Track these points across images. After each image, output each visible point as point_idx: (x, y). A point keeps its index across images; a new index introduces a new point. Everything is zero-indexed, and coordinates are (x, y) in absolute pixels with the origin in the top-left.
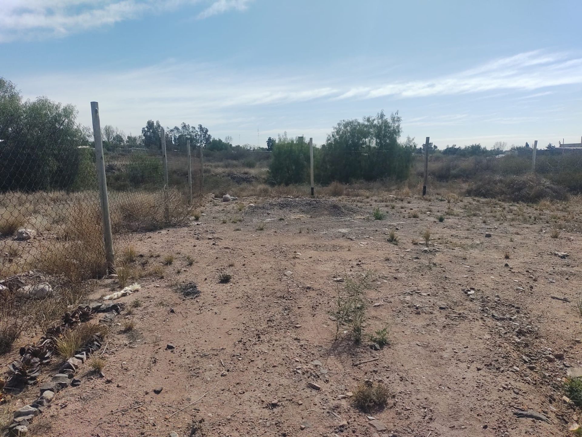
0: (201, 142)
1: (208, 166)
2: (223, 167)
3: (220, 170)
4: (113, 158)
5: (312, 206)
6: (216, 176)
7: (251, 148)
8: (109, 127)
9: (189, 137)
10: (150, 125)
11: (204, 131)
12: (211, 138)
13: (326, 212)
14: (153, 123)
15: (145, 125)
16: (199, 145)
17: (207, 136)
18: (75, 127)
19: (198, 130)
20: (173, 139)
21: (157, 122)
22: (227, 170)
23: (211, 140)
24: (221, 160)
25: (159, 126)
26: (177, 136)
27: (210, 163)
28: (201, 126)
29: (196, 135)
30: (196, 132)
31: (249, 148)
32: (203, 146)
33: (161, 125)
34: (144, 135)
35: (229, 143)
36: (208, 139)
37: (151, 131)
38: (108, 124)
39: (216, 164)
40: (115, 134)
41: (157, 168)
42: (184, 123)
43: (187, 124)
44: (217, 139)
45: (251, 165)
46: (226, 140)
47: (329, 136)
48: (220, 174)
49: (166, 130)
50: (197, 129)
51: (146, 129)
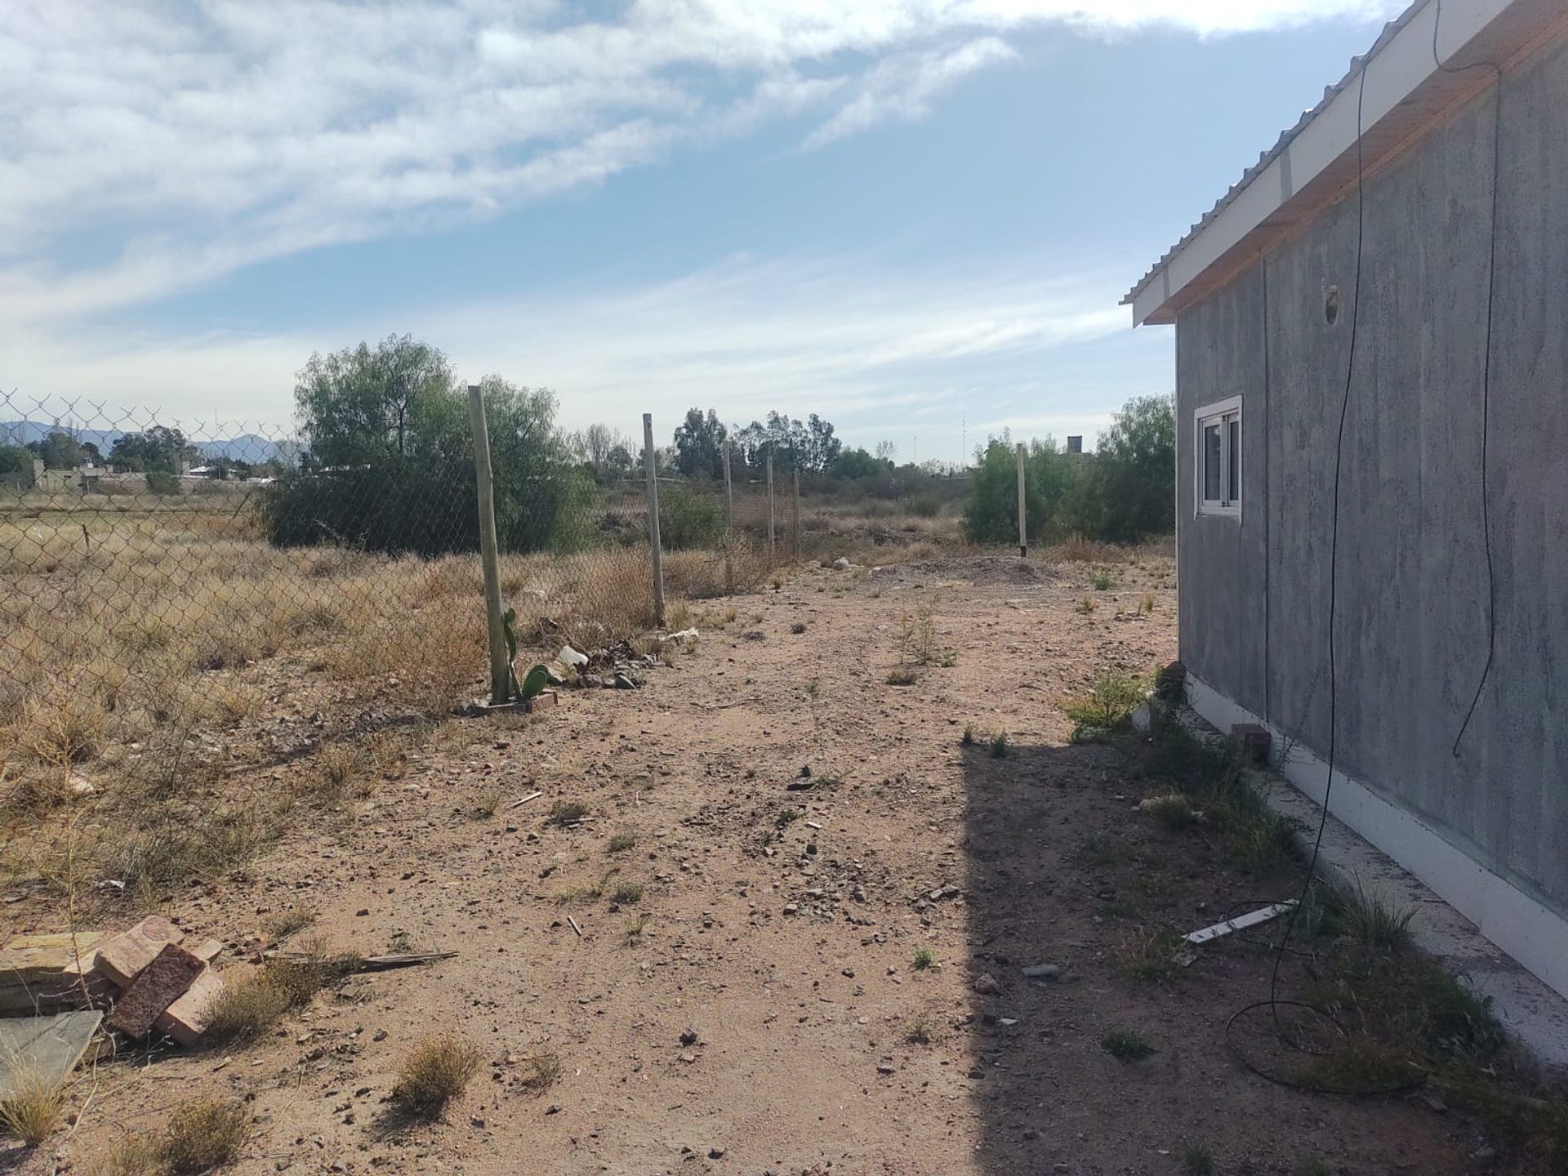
0: (815, 457)
1: (824, 514)
2: (859, 516)
3: (851, 523)
4: (610, 500)
5: (983, 568)
6: (841, 535)
7: (942, 470)
8: (599, 430)
9: (786, 446)
10: (694, 419)
11: (824, 431)
12: (839, 448)
13: (1004, 578)
14: (701, 416)
15: (681, 420)
16: (809, 465)
17: (830, 442)
18: (551, 434)
19: (809, 429)
20: (747, 454)
21: (710, 413)
22: (867, 523)
23: (841, 451)
24: (857, 500)
25: (714, 422)
26: (757, 444)
27: (830, 509)
28: (815, 418)
29: (802, 441)
30: (804, 434)
31: (937, 471)
32: (821, 468)
33: (720, 420)
34: (679, 446)
35: (885, 459)
36: (832, 450)
37: (695, 434)
38: (597, 422)
39: (845, 508)
40: (611, 446)
41: (709, 519)
42: (774, 412)
43: (781, 415)
44: (855, 449)
45: (927, 511)
46: (878, 451)
47: (1103, 435)
48: (850, 532)
49: (731, 432)
50: (806, 426)
51: (684, 431)
